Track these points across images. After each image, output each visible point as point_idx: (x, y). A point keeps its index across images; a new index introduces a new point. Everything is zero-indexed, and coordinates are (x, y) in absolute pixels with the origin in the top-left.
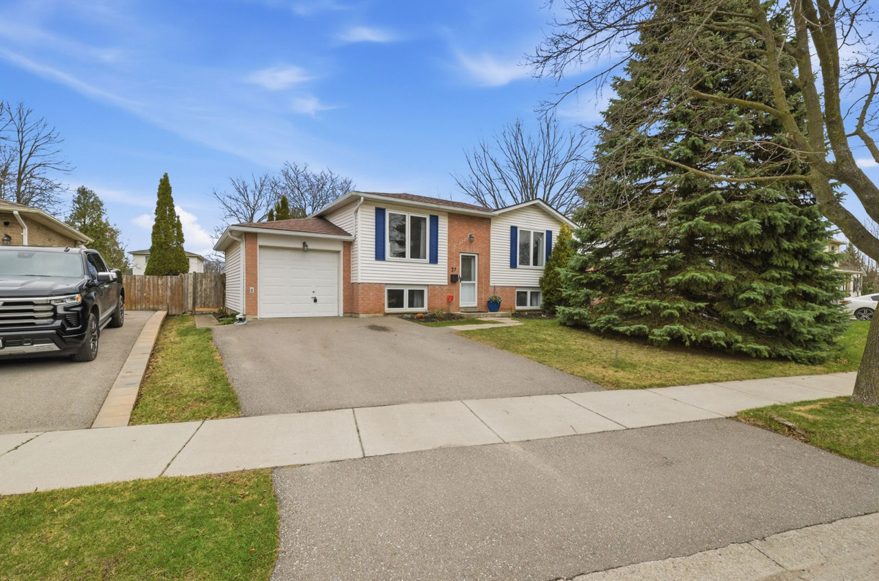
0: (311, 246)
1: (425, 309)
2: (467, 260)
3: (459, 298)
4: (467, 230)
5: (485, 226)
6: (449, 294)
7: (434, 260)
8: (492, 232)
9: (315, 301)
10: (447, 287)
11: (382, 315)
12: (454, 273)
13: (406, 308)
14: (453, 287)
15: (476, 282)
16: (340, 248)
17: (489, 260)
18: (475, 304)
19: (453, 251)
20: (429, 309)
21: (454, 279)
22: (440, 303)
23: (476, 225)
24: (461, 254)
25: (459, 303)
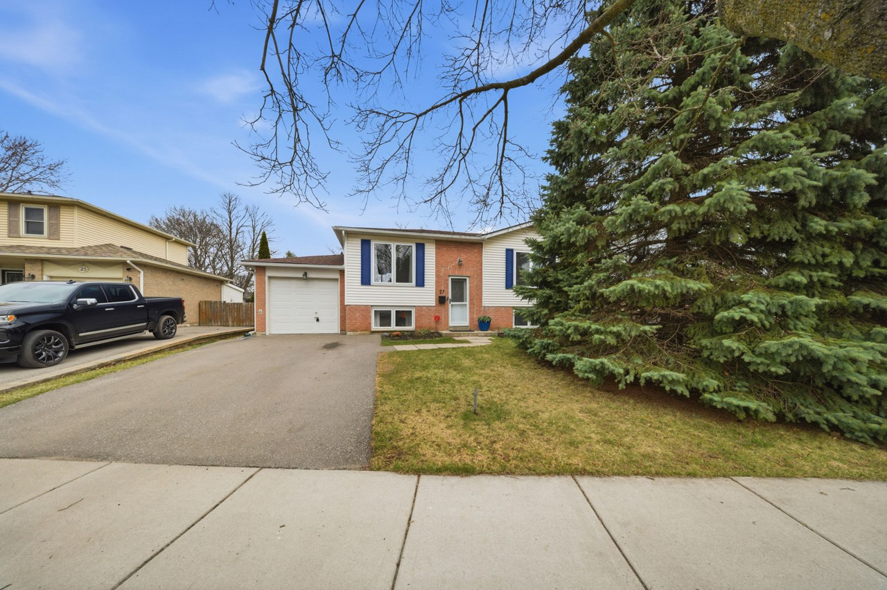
0: (310, 275)
1: (412, 328)
2: (458, 284)
3: (448, 318)
4: (454, 256)
5: (476, 251)
6: (437, 314)
7: (420, 283)
8: (483, 256)
9: (318, 320)
10: (434, 308)
11: (368, 333)
12: (443, 295)
13: (393, 327)
14: (442, 308)
15: (467, 303)
16: (337, 276)
17: (482, 282)
18: (467, 323)
19: (442, 274)
20: (416, 328)
21: (442, 300)
22: (429, 323)
23: (466, 250)
24: (450, 278)
25: (448, 323)
